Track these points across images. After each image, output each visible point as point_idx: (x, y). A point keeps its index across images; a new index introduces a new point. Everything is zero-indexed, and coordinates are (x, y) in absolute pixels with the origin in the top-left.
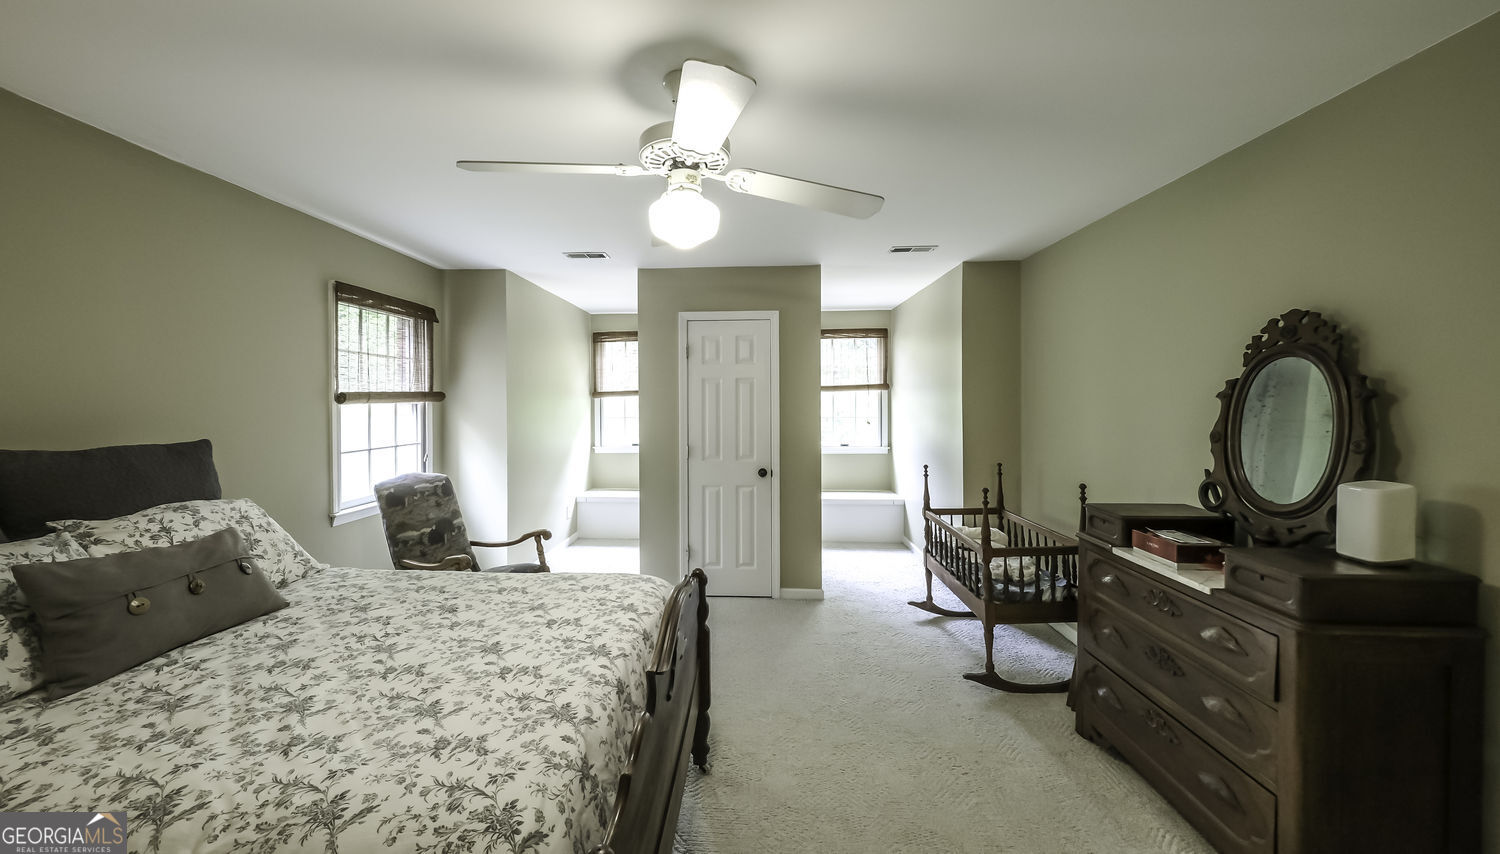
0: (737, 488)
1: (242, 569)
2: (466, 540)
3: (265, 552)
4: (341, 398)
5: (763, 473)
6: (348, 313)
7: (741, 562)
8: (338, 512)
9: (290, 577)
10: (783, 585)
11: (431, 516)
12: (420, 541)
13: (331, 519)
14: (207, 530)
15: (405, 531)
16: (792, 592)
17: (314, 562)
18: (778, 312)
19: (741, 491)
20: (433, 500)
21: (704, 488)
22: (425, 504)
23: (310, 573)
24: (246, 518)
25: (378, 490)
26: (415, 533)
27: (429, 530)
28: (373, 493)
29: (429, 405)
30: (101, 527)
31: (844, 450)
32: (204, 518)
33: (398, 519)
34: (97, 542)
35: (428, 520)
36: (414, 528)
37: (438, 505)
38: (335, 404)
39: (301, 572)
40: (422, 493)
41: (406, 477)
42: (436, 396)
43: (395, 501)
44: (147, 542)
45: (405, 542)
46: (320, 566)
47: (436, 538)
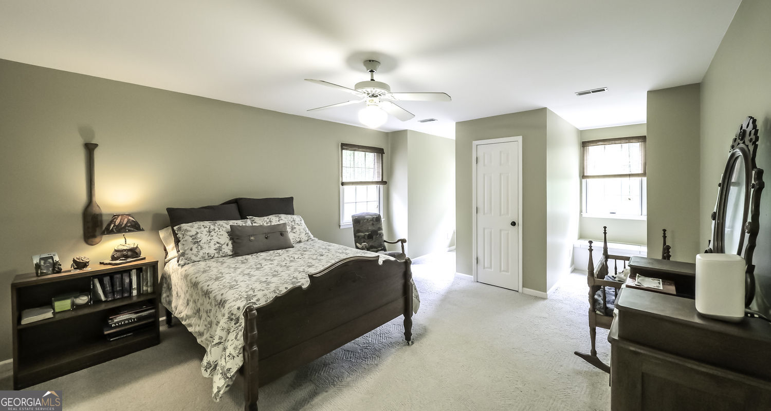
0: (501, 230)
1: (282, 234)
2: (382, 239)
3: (296, 231)
4: (343, 184)
5: (513, 224)
6: (347, 153)
7: (502, 270)
8: (342, 224)
9: (303, 240)
10: (523, 286)
11: (370, 228)
12: (364, 237)
13: (340, 226)
14: (281, 222)
15: (359, 233)
16: (528, 291)
17: (312, 236)
18: (521, 136)
19: (502, 233)
20: (371, 222)
21: (484, 229)
22: (368, 224)
23: (309, 240)
24: (294, 221)
25: (353, 217)
26: (362, 234)
27: (368, 233)
28: (351, 219)
29: (382, 186)
30: (257, 219)
31: (613, 216)
32: (282, 219)
33: (357, 228)
34: (255, 223)
35: (368, 230)
36: (362, 232)
37: (373, 224)
38: (341, 186)
39: (306, 239)
40: (368, 219)
41: (363, 213)
42: (383, 182)
43: (358, 222)
44: (265, 224)
45: (359, 237)
46: (313, 238)
47: (370, 237)
